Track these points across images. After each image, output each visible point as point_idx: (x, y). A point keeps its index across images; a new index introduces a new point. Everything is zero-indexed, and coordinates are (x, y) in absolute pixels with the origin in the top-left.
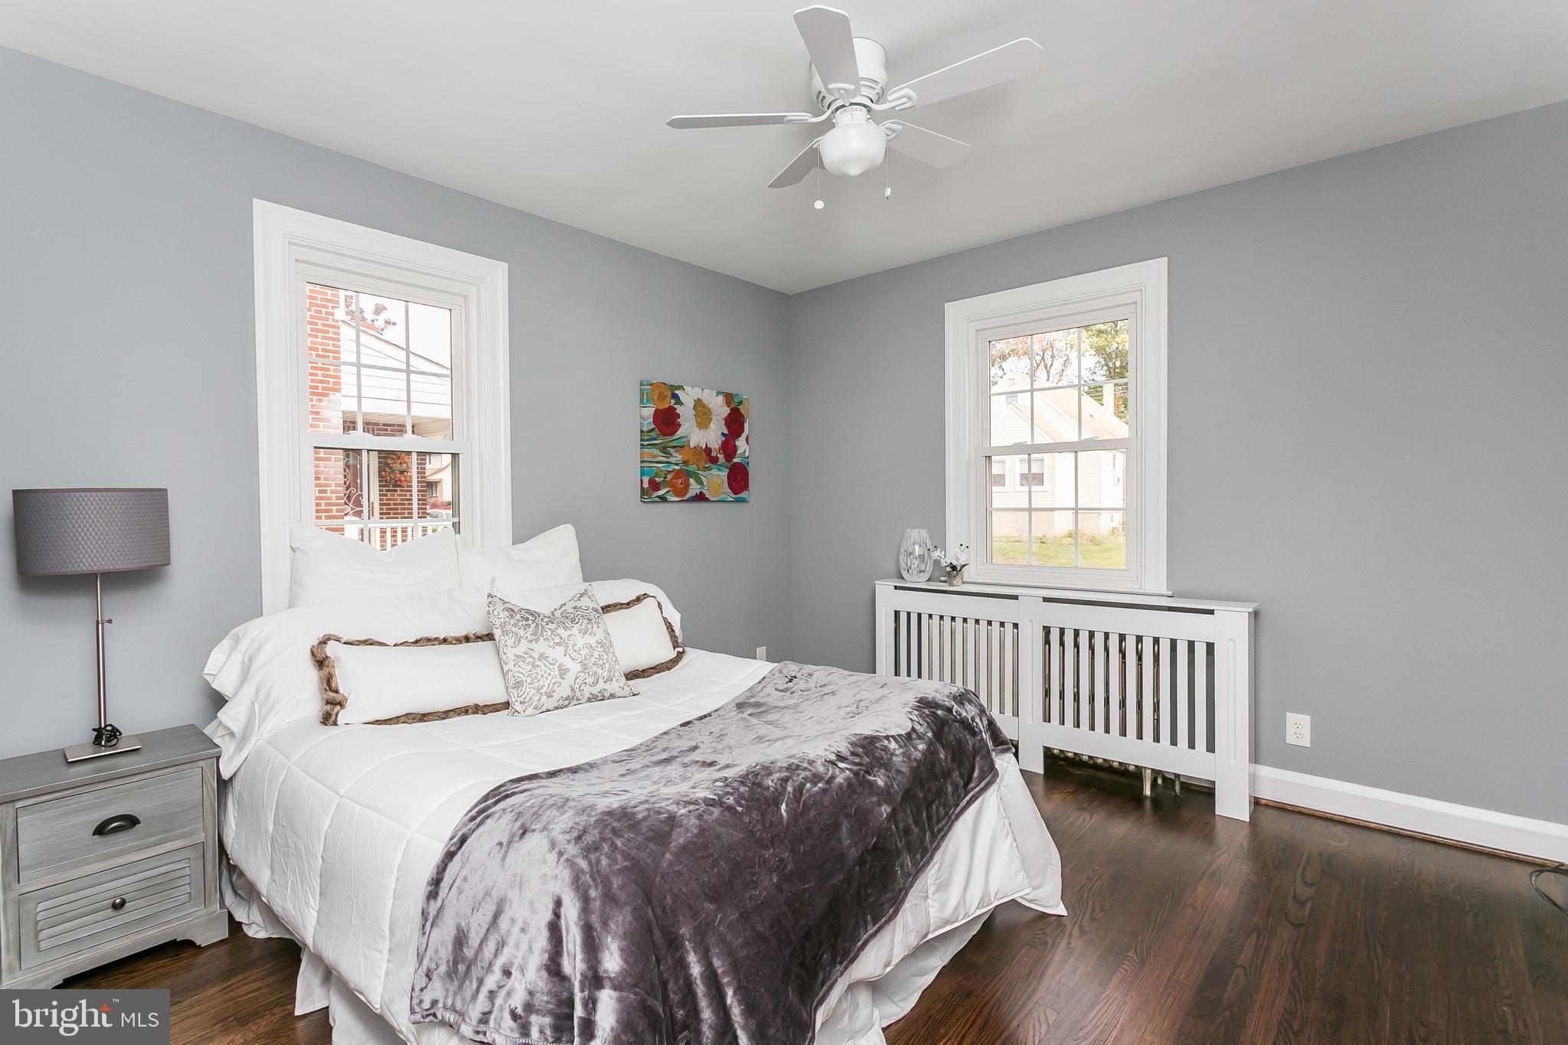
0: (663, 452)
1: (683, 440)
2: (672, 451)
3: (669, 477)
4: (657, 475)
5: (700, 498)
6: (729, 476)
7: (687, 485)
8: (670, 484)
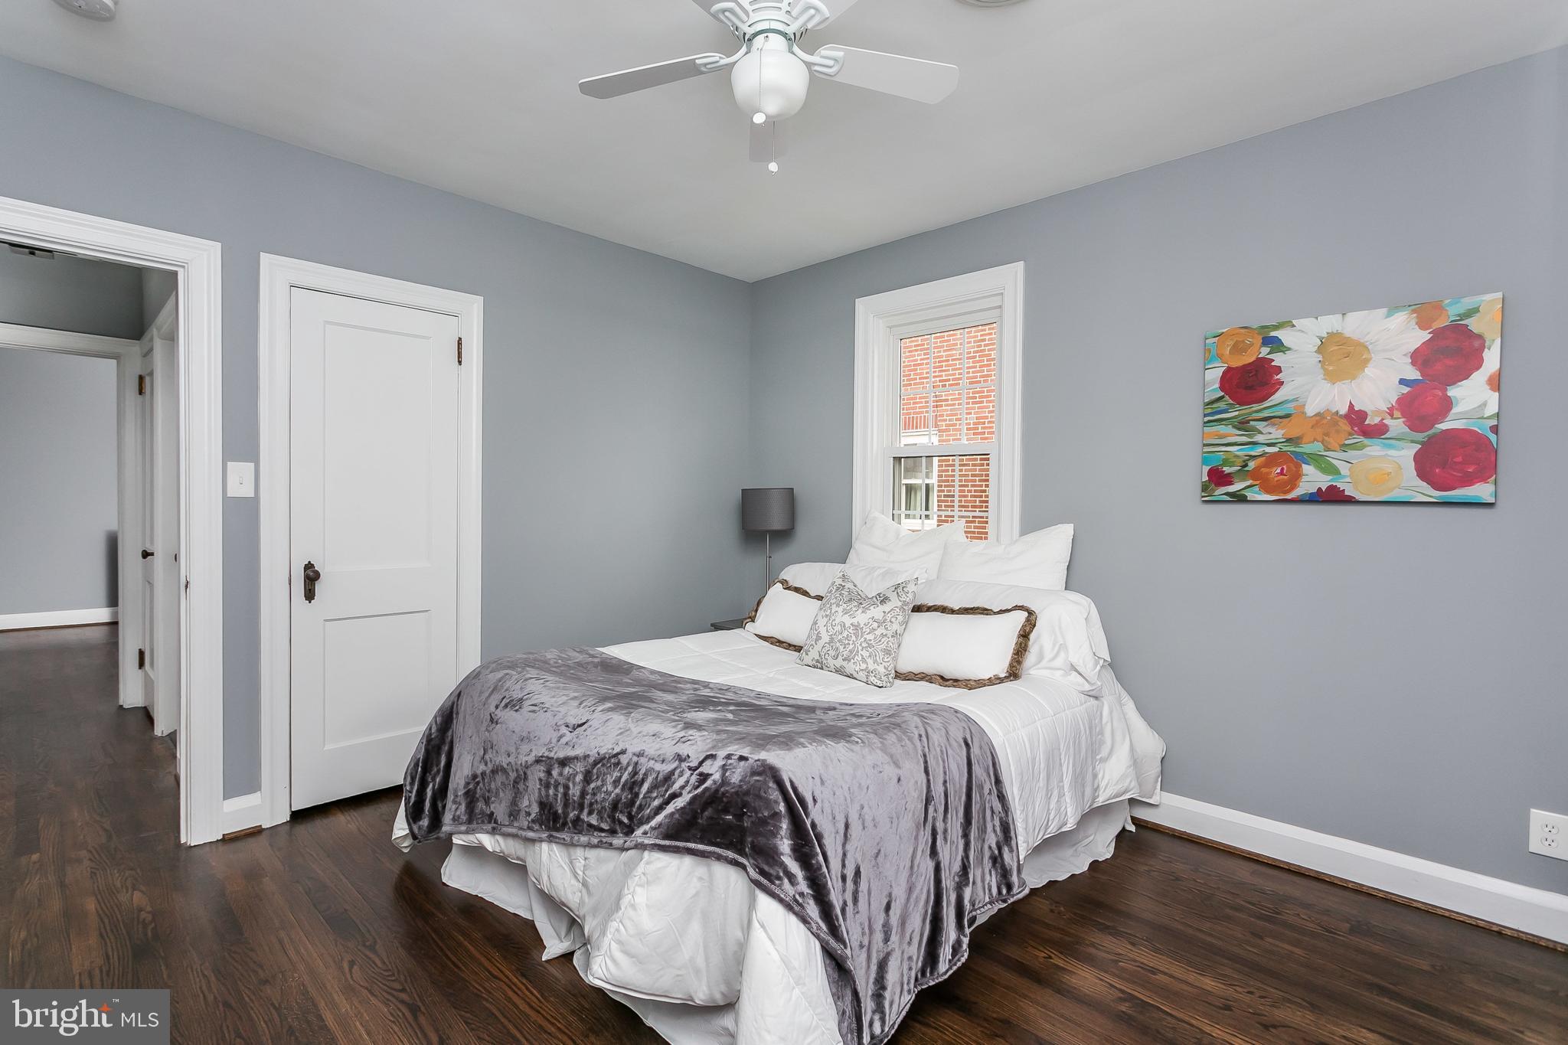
0: (1239, 429)
1: (1289, 405)
2: (1260, 425)
3: (1252, 465)
4: (1226, 462)
5: (1332, 497)
6: (1417, 458)
7: (1296, 477)
8: (1255, 475)
